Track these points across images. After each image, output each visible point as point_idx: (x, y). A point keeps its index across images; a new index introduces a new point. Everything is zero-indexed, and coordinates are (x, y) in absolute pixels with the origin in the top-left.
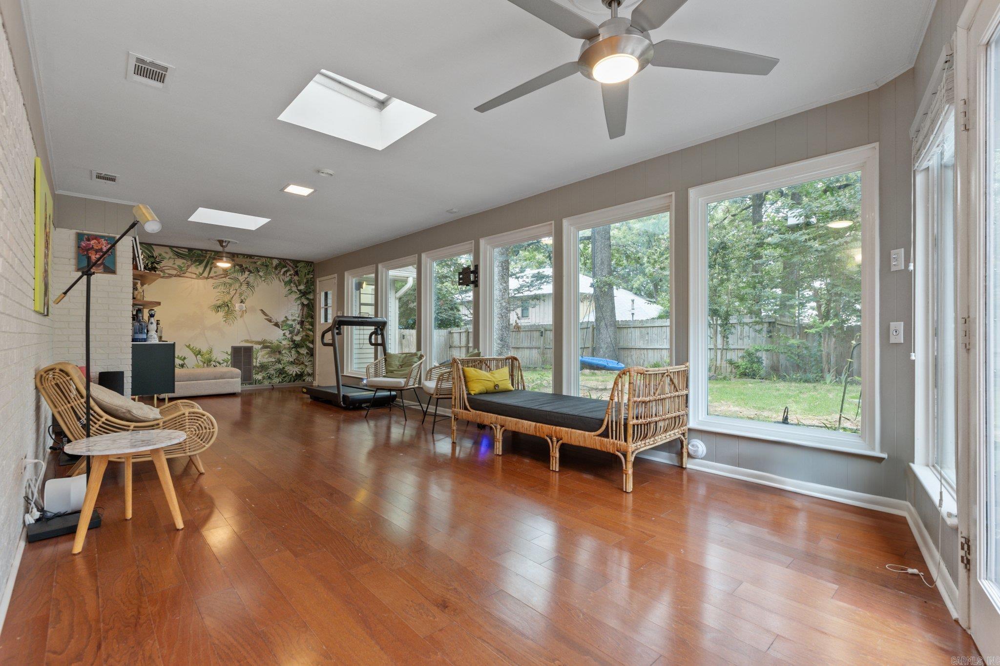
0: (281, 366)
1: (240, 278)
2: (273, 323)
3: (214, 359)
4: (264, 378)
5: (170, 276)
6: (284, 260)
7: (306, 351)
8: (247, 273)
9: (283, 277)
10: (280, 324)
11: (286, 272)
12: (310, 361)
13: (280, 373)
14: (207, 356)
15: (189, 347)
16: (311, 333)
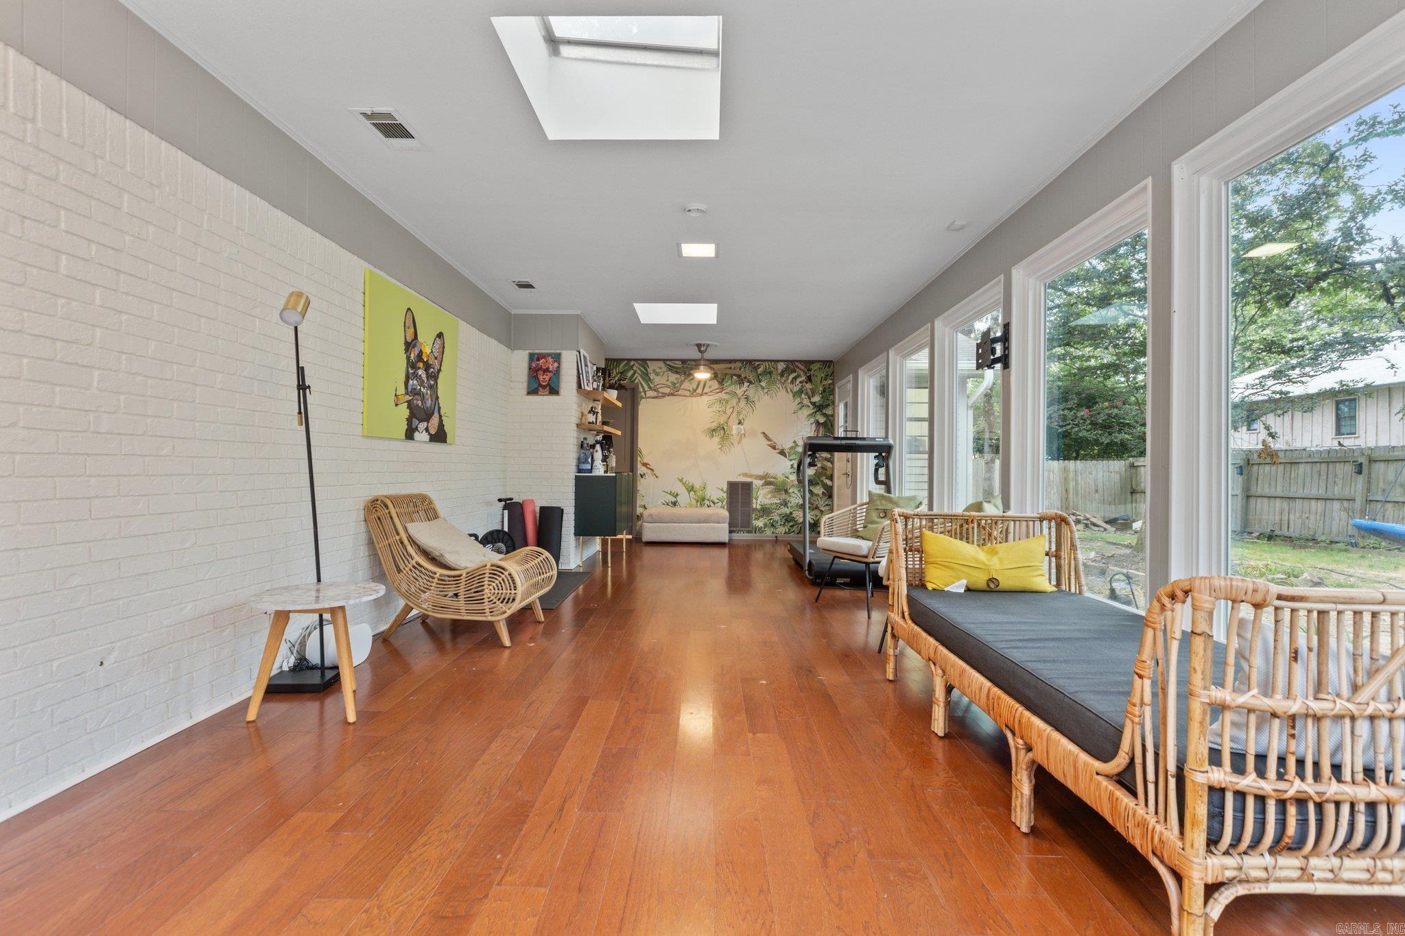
0: (787, 511)
1: (738, 392)
2: (778, 451)
3: (708, 497)
4: (765, 525)
5: (664, 395)
6: (792, 362)
7: (822, 490)
8: (746, 384)
9: (791, 386)
10: (787, 451)
11: (795, 378)
12: (827, 505)
13: (786, 520)
14: (700, 493)
15: (681, 480)
16: (829, 465)
